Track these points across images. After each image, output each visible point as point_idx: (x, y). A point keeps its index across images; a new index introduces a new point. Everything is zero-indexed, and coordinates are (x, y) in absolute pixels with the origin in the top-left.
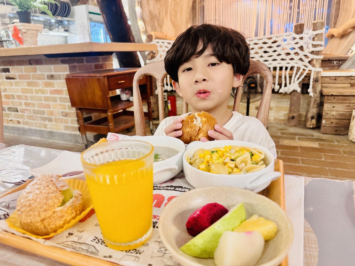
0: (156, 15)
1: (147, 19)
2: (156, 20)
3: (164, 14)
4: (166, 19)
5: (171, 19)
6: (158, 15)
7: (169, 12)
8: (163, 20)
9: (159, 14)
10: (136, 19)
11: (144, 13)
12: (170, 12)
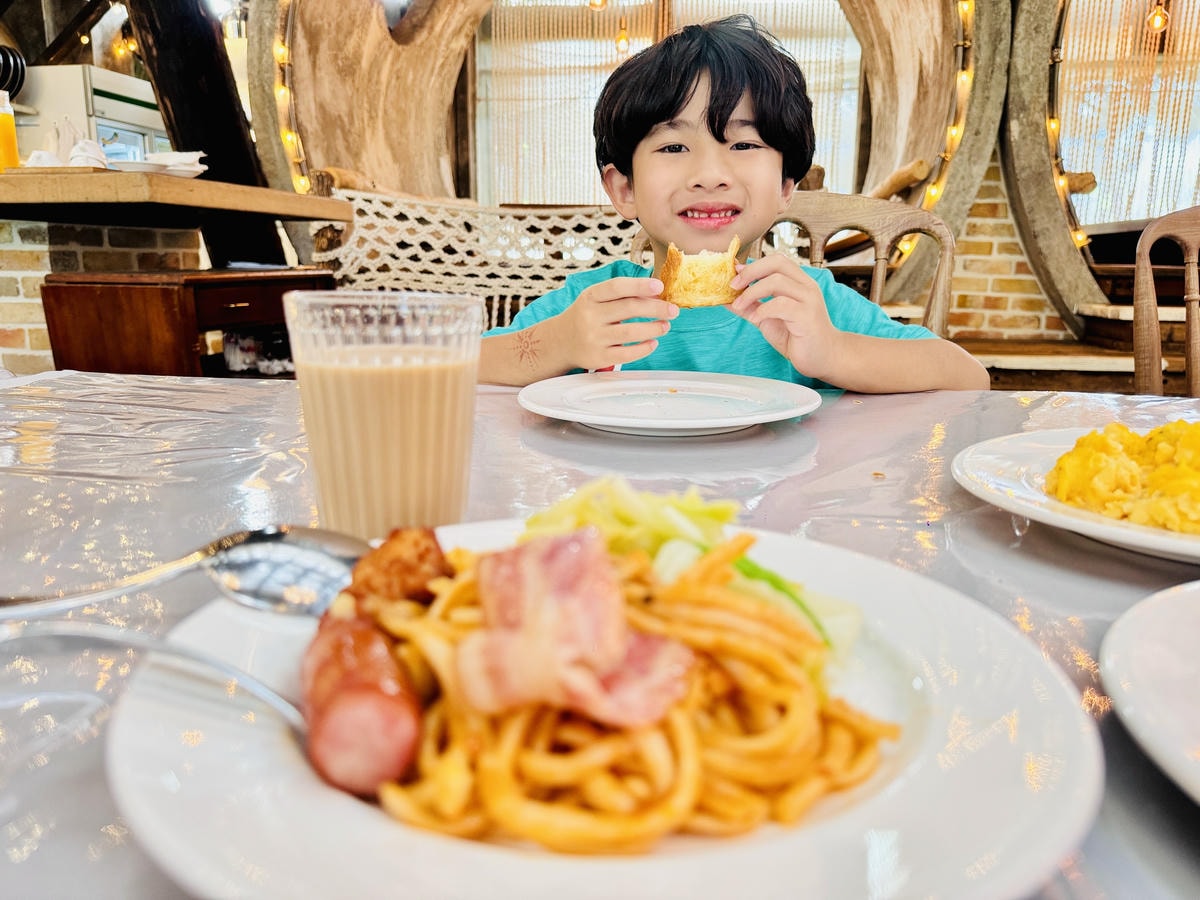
0: (340, 116)
1: (311, 125)
2: (339, 132)
3: (366, 116)
4: (373, 133)
5: (387, 135)
6: (346, 119)
7: (381, 113)
8: (361, 135)
9: (351, 115)
10: (276, 122)
11: (302, 108)
12: (385, 112)
